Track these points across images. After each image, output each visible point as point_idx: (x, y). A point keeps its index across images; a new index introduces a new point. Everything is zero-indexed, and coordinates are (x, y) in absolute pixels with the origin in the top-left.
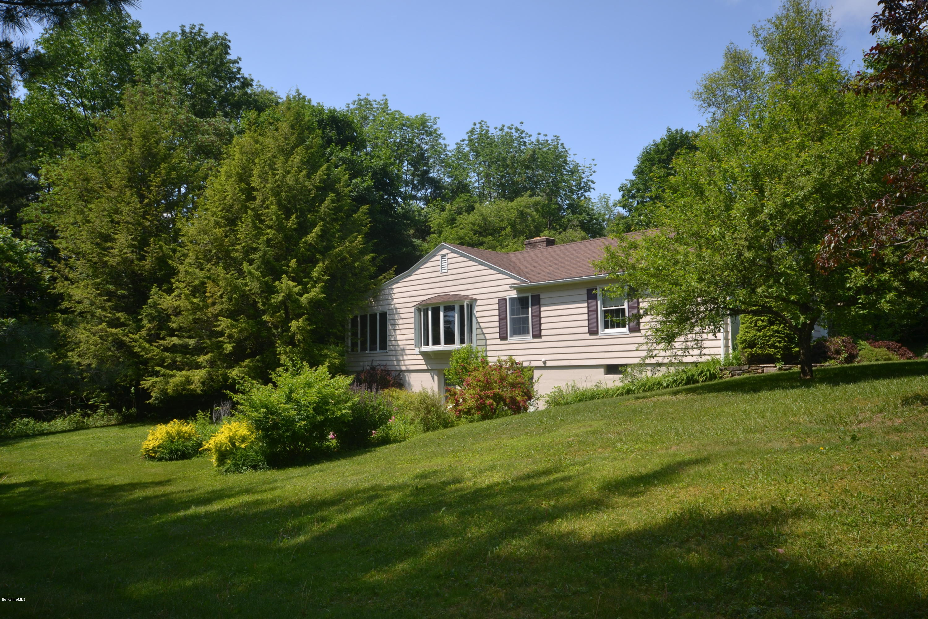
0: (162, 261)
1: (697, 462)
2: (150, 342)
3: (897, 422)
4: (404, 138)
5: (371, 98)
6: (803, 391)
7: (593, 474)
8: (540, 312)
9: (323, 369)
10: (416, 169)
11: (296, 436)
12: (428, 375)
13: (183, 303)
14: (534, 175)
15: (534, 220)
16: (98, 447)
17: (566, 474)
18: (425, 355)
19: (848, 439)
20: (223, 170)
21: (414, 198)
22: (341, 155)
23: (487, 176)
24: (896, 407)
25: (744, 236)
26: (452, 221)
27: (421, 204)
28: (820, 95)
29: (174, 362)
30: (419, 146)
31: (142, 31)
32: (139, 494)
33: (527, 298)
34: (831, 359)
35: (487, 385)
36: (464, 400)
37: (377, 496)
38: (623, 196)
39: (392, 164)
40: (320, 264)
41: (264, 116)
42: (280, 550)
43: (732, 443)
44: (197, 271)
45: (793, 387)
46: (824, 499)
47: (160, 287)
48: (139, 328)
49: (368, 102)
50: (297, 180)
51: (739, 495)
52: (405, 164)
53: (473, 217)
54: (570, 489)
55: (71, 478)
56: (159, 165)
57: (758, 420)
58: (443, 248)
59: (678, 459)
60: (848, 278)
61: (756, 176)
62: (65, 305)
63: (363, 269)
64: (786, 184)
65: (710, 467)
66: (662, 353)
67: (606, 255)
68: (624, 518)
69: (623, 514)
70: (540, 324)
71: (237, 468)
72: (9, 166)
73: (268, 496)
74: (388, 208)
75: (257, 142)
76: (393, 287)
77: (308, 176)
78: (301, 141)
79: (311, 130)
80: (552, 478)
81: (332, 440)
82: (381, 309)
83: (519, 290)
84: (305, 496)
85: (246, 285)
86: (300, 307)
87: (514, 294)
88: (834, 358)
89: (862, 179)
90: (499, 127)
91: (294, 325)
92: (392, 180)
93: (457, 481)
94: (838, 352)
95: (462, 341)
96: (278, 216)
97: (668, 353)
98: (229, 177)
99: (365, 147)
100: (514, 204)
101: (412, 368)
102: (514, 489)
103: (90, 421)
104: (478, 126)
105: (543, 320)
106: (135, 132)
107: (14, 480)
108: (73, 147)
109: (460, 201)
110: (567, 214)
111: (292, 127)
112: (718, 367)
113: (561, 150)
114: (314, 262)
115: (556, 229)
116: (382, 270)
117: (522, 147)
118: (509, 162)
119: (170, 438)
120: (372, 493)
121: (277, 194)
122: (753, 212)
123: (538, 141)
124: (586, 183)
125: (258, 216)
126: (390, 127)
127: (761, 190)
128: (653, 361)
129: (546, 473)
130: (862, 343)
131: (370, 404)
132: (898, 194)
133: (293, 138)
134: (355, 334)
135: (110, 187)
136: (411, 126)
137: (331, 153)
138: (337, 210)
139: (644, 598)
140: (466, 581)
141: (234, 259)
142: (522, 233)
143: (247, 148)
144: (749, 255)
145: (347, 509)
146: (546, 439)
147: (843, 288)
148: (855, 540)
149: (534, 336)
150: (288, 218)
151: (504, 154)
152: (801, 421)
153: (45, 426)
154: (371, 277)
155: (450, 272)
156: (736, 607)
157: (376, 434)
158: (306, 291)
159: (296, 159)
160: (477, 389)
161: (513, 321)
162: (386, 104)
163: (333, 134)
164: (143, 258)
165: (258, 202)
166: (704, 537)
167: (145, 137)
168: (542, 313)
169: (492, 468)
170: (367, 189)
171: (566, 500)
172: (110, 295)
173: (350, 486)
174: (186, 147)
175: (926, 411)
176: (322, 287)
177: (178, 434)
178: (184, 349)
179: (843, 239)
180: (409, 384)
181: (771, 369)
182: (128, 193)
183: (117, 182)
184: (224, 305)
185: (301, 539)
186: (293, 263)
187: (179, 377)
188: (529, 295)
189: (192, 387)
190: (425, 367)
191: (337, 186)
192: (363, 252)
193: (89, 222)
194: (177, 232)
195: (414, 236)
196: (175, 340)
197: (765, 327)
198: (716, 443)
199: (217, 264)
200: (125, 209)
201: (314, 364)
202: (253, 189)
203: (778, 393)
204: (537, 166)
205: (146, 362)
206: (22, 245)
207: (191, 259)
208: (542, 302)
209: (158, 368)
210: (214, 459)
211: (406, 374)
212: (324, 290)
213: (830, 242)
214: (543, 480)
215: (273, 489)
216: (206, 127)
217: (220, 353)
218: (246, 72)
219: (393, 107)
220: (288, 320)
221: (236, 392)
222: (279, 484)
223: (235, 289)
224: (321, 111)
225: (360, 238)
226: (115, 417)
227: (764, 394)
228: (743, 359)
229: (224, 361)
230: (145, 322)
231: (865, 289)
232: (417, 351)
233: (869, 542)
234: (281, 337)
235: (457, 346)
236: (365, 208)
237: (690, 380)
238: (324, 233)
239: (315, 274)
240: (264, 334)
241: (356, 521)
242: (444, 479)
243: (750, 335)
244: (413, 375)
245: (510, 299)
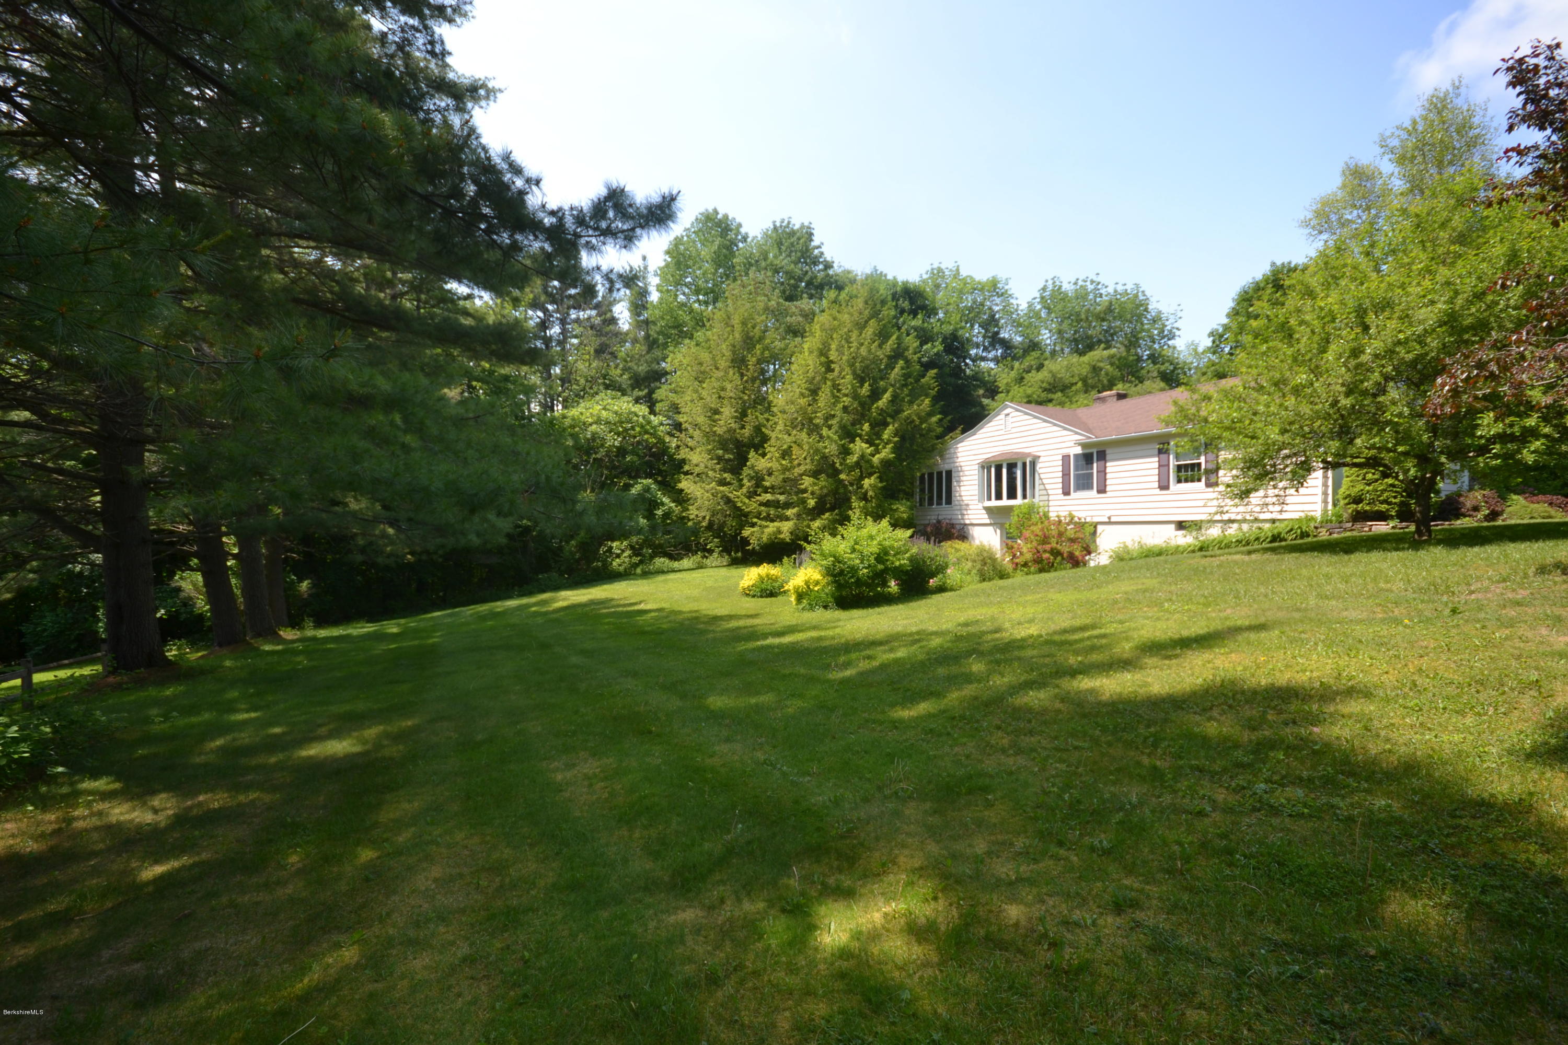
0: (758, 429)
1: (1250, 628)
2: (749, 498)
3: (1522, 594)
4: (974, 301)
5: (943, 266)
6: (1410, 554)
7: (1130, 633)
9: (885, 523)
10: (987, 331)
11: (859, 583)
12: (991, 528)
13: (775, 465)
14: (1110, 327)
15: (1107, 374)
16: (710, 583)
17: (1103, 631)
18: (989, 510)
19: (1447, 612)
20: (806, 346)
21: (983, 359)
22: (913, 323)
23: (1060, 332)
24: (1526, 576)
25: (1340, 381)
26: (1020, 380)
27: (992, 365)
28: (1455, 208)
29: (769, 515)
30: (990, 308)
31: (743, 230)
32: (734, 624)
33: (1092, 454)
34: (1465, 516)
35: (1045, 539)
36: (1021, 554)
37: (919, 641)
38: (1214, 342)
39: (962, 328)
40: (891, 427)
41: (843, 295)
42: (828, 681)
43: (1298, 610)
44: (786, 437)
45: (1397, 549)
46: (1390, 679)
47: (756, 451)
48: (741, 486)
49: (940, 270)
50: (869, 351)
51: (1287, 666)
52: (976, 326)
53: (1043, 375)
54: (1101, 647)
55: (686, 608)
56: (754, 347)
57: (1339, 585)
58: (1006, 407)
59: (1229, 623)
60: (1478, 425)
61: (1361, 313)
62: (686, 468)
63: (930, 430)
64: (1400, 318)
65: (1263, 635)
66: (1234, 509)
67: (1173, 409)
68: (1150, 680)
69: (1149, 675)
70: (1105, 480)
71: (811, 608)
72: (647, 357)
73: (830, 633)
74: (957, 372)
75: (835, 319)
76: (959, 446)
77: (880, 346)
78: (875, 314)
79: (883, 302)
80: (1087, 634)
81: (893, 586)
82: (944, 467)
83: (1084, 446)
84: (859, 636)
85: (826, 447)
86: (872, 467)
87: (1079, 450)
88: (1470, 516)
89: (1508, 306)
90: (1073, 281)
91: (867, 482)
92: (963, 345)
93: (997, 630)
94: (1476, 509)
95: (1024, 497)
96: (853, 385)
97: (1241, 509)
98: (811, 352)
99: (937, 314)
100: (1085, 359)
101: (975, 522)
102: (1047, 642)
103: (707, 562)
104: (1050, 282)
105: (1108, 476)
106: (736, 321)
107: (649, 607)
108: (691, 338)
109: (1030, 360)
110: (1147, 365)
111: (866, 303)
112: (1312, 525)
113: (1141, 298)
114: (886, 425)
115: (1131, 382)
116: (950, 429)
117: (1098, 300)
118: (1083, 316)
119: (761, 579)
120: (916, 637)
121: (852, 365)
122: (1356, 352)
123: (1116, 291)
124: (1170, 331)
125: (836, 387)
126: (961, 292)
127: (1366, 328)
128: (1226, 517)
129: (1083, 628)
130: (1515, 497)
131: (928, 555)
132: (1545, 324)
133: (867, 312)
134: (923, 490)
135: (717, 369)
136: (982, 290)
137: (904, 323)
138: (906, 376)
139: (1146, 761)
140: (976, 725)
141: (817, 426)
142: (1093, 387)
143: (827, 326)
144: (1345, 402)
145: (891, 650)
146: (1093, 595)
147: (1473, 435)
148: (1412, 726)
149: (1099, 492)
150: (862, 386)
151: (1077, 309)
152: (1394, 588)
153: (676, 565)
154: (938, 437)
155: (1014, 430)
156: (1241, 783)
157: (933, 582)
158: (877, 451)
159: (869, 331)
160: (1035, 543)
161: (1077, 477)
162: (958, 270)
163: (906, 305)
164: (743, 427)
165: (836, 373)
166: (1230, 707)
167: (744, 323)
168: (1107, 468)
169: (1031, 621)
170: (937, 354)
171: (1095, 657)
172: (720, 459)
173: (900, 629)
174: (777, 329)
175: (1565, 582)
176: (893, 448)
177: (767, 575)
178: (776, 504)
179: (1462, 381)
180: (973, 537)
181: (1381, 528)
182: (731, 373)
183: (723, 364)
184: (808, 466)
185: (848, 673)
186: (866, 427)
187: (772, 527)
188: (1095, 451)
189: (782, 536)
190: (988, 521)
191: (906, 354)
192: (930, 414)
193: (702, 399)
194: (770, 403)
195: (984, 396)
196: (768, 497)
197: (1376, 480)
198: (1280, 608)
199: (802, 429)
200: (729, 386)
201: (877, 518)
202: (832, 362)
203: (1375, 556)
204: (1115, 318)
205: (746, 515)
206: (655, 420)
207: (780, 427)
208: (1108, 457)
209: (755, 520)
210: (793, 599)
211: (969, 527)
212: (896, 450)
213: (1443, 385)
214: (1077, 636)
215: (835, 627)
216: (794, 309)
217: (805, 508)
218: (828, 256)
219: (964, 273)
220: (862, 478)
221: (809, 543)
222: (841, 623)
223: (817, 451)
224: (895, 283)
225: (927, 401)
226: (726, 559)
227: (1356, 556)
228: (1345, 516)
229: (808, 514)
230: (745, 481)
231: (1502, 438)
232: (980, 506)
233: (1429, 729)
234: (856, 493)
235: (1018, 501)
236: (933, 372)
237: (1276, 538)
238: (895, 399)
239: (885, 437)
240: (842, 490)
241: (896, 661)
242: (984, 628)
243: (1356, 490)
244: (976, 528)
245: (1076, 456)
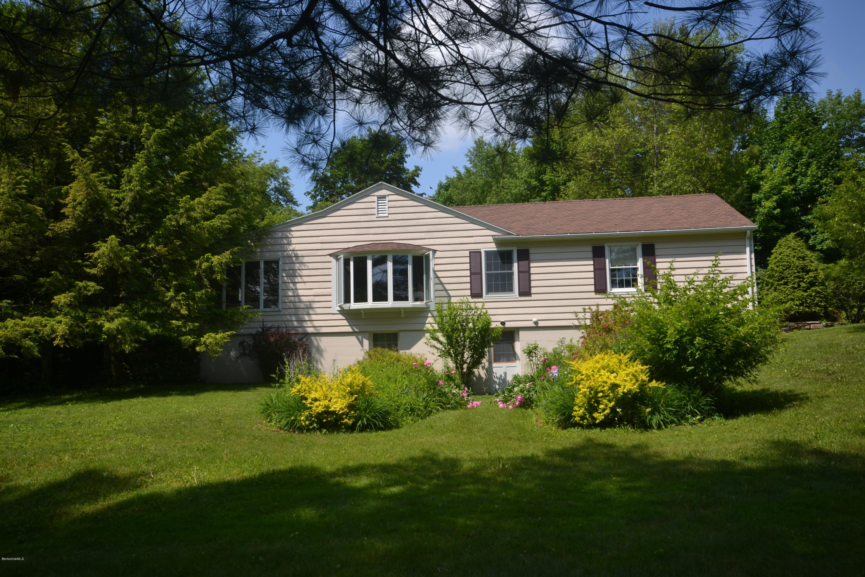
8: (529, 267)
12: (353, 339)
18: (349, 315)
33: (511, 252)
58: (381, 188)
70: (530, 281)
76: (293, 229)
82: (269, 256)
83: (498, 242)
87: (493, 247)
101: (324, 330)
105: (533, 277)
149: (521, 294)
155: (391, 217)
161: (491, 277)
168: (532, 269)
188: (514, 249)
190: (349, 329)
208: (532, 257)
211: (313, 338)
232: (332, 308)
235: (410, 303)
244: (324, 339)
245: (487, 253)
